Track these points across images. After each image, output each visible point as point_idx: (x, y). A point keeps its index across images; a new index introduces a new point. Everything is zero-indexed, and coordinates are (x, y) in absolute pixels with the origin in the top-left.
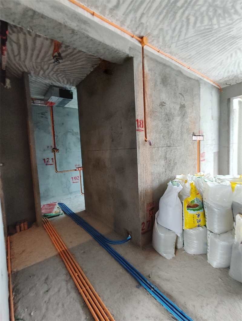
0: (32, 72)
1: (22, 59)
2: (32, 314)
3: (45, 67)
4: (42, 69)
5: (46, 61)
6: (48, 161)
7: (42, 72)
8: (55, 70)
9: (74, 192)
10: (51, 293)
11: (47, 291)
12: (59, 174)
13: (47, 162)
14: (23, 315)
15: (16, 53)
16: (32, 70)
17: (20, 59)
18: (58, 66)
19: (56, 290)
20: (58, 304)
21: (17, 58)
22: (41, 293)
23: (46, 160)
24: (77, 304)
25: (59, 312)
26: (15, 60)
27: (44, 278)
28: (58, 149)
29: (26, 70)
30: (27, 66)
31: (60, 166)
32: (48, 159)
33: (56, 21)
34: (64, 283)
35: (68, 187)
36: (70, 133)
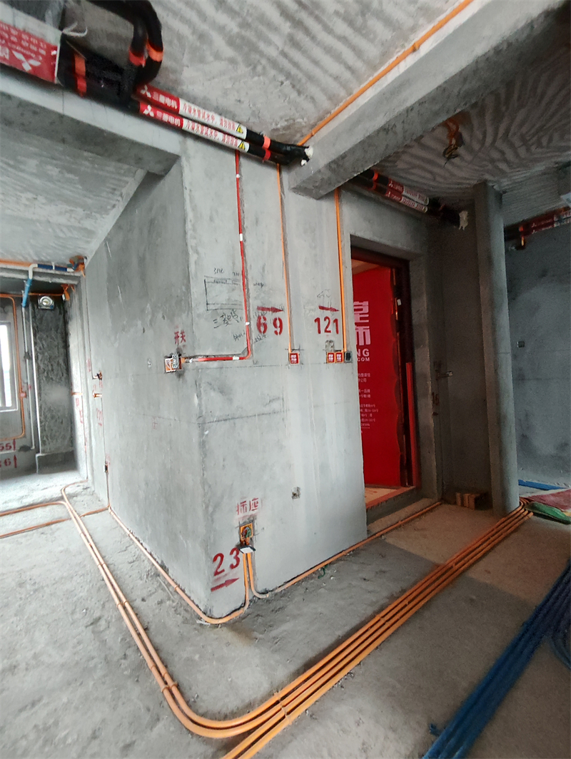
0: (487, 177)
1: (447, 175)
2: (332, 578)
3: (495, 155)
4: (492, 161)
5: (480, 149)
7: (503, 166)
8: (517, 143)
10: (364, 584)
11: (365, 579)
14: (329, 572)
15: (429, 176)
16: (482, 175)
17: (445, 178)
18: (515, 134)
19: (371, 588)
20: (351, 597)
21: (438, 179)
22: (360, 575)
24: (358, 619)
25: (341, 603)
26: (440, 183)
27: (383, 569)
29: (475, 182)
30: (467, 177)
33: (356, 145)
34: (385, 594)
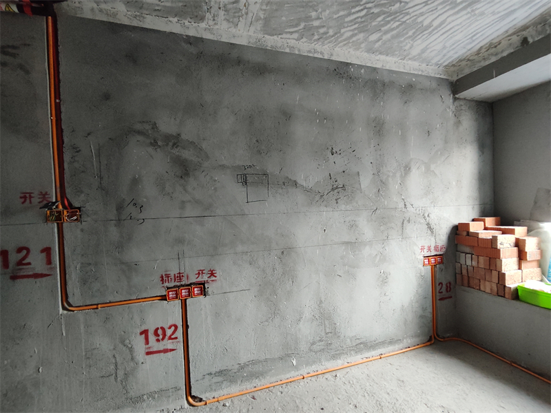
6: (24, 258)
9: (151, 395)
12: (80, 315)
13: (20, 263)
23: (14, 258)
28: (76, 204)
31: (84, 282)
32: (24, 252)
35: (121, 373)
36: (141, 138)
